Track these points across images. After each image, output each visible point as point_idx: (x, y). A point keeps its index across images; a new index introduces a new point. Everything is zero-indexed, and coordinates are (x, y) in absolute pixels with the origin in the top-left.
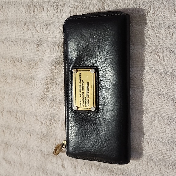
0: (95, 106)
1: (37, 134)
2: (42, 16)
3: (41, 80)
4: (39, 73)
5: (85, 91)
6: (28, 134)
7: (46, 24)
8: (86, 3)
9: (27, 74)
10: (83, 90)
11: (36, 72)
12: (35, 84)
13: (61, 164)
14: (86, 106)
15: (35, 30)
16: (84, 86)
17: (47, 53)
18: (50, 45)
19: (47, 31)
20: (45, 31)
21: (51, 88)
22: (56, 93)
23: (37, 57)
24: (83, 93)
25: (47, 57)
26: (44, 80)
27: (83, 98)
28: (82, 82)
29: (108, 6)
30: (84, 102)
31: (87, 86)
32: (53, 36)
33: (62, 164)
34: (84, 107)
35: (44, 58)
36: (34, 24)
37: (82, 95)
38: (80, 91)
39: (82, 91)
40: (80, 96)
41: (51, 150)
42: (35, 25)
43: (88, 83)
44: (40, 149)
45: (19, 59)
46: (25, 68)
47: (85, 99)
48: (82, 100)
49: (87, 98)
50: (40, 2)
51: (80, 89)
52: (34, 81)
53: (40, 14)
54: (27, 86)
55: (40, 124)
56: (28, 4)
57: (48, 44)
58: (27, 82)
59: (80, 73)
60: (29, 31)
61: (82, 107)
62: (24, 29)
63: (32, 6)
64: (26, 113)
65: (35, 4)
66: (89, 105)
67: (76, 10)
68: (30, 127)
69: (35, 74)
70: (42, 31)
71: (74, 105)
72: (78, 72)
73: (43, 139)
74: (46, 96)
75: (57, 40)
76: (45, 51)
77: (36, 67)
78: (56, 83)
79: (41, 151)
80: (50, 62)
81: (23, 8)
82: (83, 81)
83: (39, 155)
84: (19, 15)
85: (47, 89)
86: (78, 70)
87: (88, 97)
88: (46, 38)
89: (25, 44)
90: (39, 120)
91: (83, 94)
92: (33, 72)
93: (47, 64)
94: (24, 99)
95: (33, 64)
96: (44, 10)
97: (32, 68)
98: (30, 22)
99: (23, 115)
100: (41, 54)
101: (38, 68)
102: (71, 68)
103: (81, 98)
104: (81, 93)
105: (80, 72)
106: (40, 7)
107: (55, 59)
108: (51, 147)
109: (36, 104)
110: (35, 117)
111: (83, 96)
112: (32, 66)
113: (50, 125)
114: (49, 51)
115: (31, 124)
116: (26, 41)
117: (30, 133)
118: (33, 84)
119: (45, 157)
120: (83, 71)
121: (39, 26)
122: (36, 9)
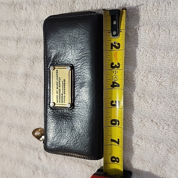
0: (70, 102)
1: (17, 127)
2: (22, 14)
3: (21, 75)
4: (18, 68)
5: (61, 88)
6: (9, 127)
7: (24, 22)
8: (60, 1)
9: (8, 69)
11: (16, 68)
12: (16, 80)
13: (37, 155)
15: (15, 28)
16: (61, 83)
17: (26, 50)
18: (29, 42)
19: (26, 28)
20: (24, 29)
21: (29, 82)
22: (34, 87)
23: (17, 53)
25: (26, 53)
26: (24, 75)
27: (60, 95)
29: (78, 4)
30: (61, 99)
31: (63, 82)
32: (32, 34)
33: (39, 156)
34: (61, 103)
35: (23, 54)
36: (14, 22)
37: (58, 92)
38: (57, 88)
39: (59, 88)
41: (28, 143)
42: (16, 24)
43: (64, 80)
44: (19, 141)
45: (1, 55)
46: (7, 64)
48: (58, 97)
49: (64, 95)
50: (20, 2)
51: (57, 86)
52: (14, 76)
53: (20, 13)
54: (8, 81)
55: (20, 117)
56: (10, 4)
57: (27, 41)
58: (8, 77)
59: (57, 71)
60: (11, 29)
61: (59, 103)
62: (6, 27)
63: (13, 5)
64: (8, 107)
65: (15, 4)
66: (65, 101)
67: (51, 9)
68: (11, 120)
69: (15, 69)
70: (21, 29)
71: (52, 101)
73: (22, 131)
74: (26, 90)
75: (35, 37)
76: (24, 47)
77: (15, 63)
78: (34, 78)
79: (20, 143)
80: (29, 58)
81: (5, 8)
82: (59, 78)
83: (18, 147)
84: (2, 14)
85: (26, 84)
86: (56, 67)
87: (65, 94)
88: (25, 35)
89: (7, 41)
90: (18, 114)
91: (60, 91)
92: (14, 68)
93: (26, 60)
94: (5, 93)
95: (13, 60)
96: (23, 9)
97: (12, 63)
98: (11, 20)
99: (5, 109)
100: (20, 50)
101: (18, 64)
102: (49, 66)
103: (58, 95)
104: (58, 90)
105: (57, 69)
106: (19, 6)
107: (33, 55)
108: (29, 140)
109: (16, 98)
110: (15, 111)
111: (60, 93)
112: (12, 62)
113: (28, 119)
114: (27, 47)
115: (12, 117)
116: (7, 38)
117: (10, 126)
118: (13, 79)
119: (23, 149)
120: (60, 68)
121: (19, 24)
122: (16, 8)
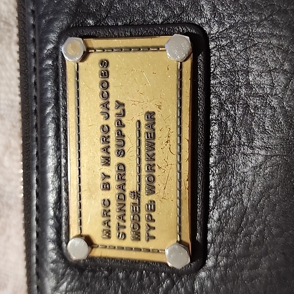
5: (130, 161)
10: (121, 153)
14: (137, 237)
16: (130, 132)
24: (121, 168)
27: (121, 198)
28: (113, 112)
34: (129, 242)
37: (113, 182)
38: (107, 161)
39: (115, 160)
40: (106, 187)
43: (150, 116)
47: (129, 201)
48: (114, 207)
49: (145, 199)
51: (106, 150)
59: (104, 63)
61: (114, 241)
66: (152, 233)
71: (74, 231)
72: (94, 58)
82: (120, 104)
86: (94, 43)
87: (151, 190)
91: (121, 177)
102: (53, 37)
103: (112, 195)
104: (112, 171)
105: (104, 56)
111: (122, 187)
120: (120, 50)
